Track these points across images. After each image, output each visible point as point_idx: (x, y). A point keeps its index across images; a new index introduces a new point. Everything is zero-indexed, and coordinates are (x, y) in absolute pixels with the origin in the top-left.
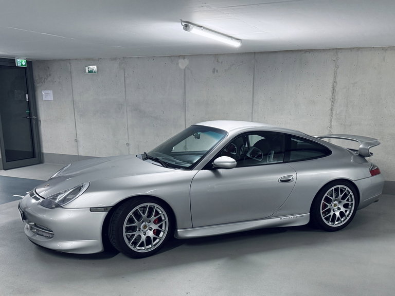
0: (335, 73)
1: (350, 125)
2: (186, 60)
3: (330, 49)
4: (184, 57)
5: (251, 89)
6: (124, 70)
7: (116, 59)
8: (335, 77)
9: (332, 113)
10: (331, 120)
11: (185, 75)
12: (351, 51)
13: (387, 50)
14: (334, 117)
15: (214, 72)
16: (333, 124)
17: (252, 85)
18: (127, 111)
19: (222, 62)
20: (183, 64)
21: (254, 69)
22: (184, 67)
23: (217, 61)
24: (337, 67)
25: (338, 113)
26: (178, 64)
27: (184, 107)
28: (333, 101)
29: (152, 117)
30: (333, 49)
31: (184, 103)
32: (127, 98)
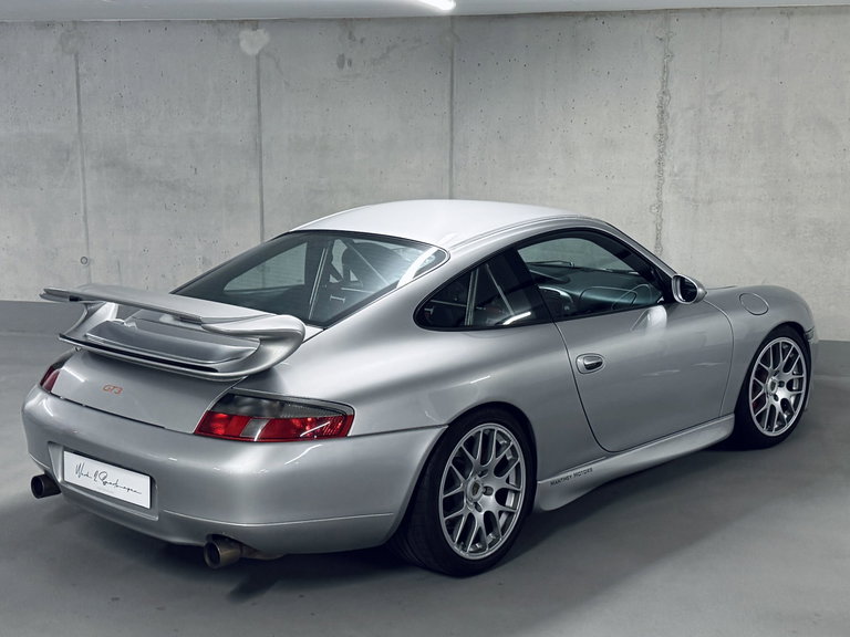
0: (665, 69)
1: (710, 202)
2: (261, 31)
3: (649, 11)
4: (255, 24)
5: (447, 109)
6: (76, 56)
7: (49, 25)
8: (665, 82)
9: (661, 171)
10: (659, 188)
11: (258, 71)
12: (704, 16)
13: (792, 14)
14: (668, 179)
15: (341, 64)
16: (664, 198)
17: (447, 99)
18: (83, 169)
19: (362, 41)
20: (252, 42)
21: (452, 58)
22: (257, 52)
23: (350, 38)
24: (669, 55)
25: (676, 170)
26: (237, 42)
27: (257, 153)
28: (662, 139)
29: (161, 182)
30: (657, 12)
31: (259, 148)
32: (84, 131)
